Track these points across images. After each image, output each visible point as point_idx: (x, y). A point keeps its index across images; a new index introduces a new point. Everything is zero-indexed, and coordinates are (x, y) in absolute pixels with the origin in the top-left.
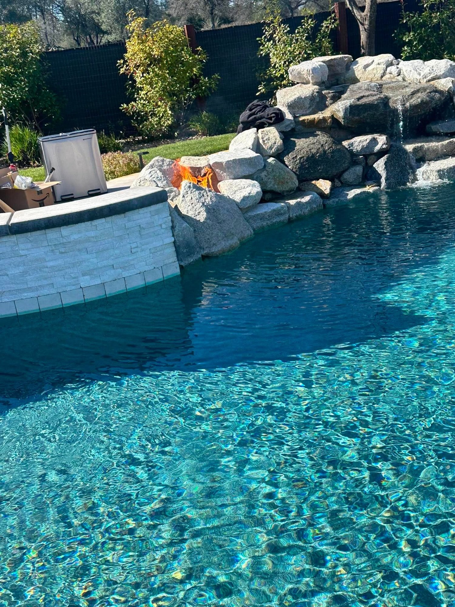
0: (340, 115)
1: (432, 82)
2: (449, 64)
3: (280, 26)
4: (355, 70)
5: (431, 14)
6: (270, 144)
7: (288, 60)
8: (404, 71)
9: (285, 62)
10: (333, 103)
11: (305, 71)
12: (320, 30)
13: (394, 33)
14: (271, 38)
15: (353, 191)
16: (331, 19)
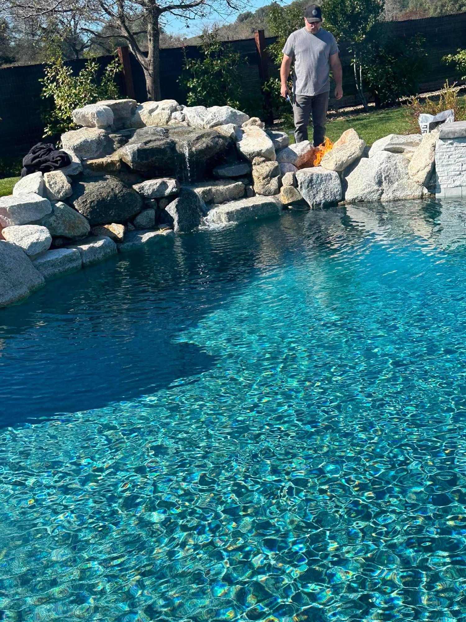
0: (129, 159)
1: (215, 128)
2: (230, 110)
3: (62, 68)
4: (141, 114)
5: (212, 61)
6: (58, 188)
7: (73, 103)
8: (188, 117)
9: (71, 105)
10: (121, 146)
11: (90, 114)
12: (104, 74)
13: (178, 79)
14: (54, 80)
15: (146, 234)
16: (115, 62)
